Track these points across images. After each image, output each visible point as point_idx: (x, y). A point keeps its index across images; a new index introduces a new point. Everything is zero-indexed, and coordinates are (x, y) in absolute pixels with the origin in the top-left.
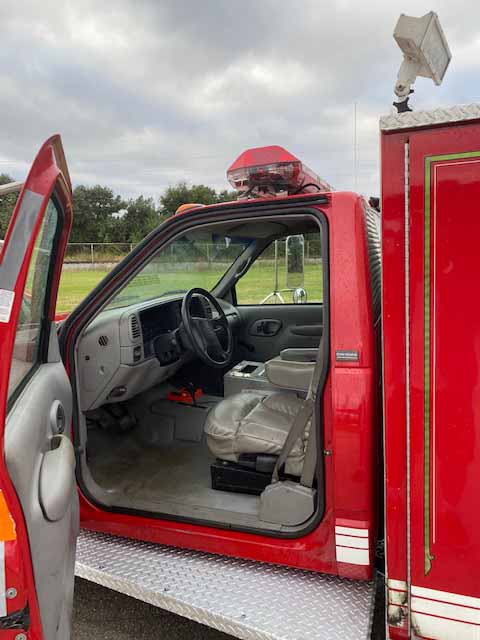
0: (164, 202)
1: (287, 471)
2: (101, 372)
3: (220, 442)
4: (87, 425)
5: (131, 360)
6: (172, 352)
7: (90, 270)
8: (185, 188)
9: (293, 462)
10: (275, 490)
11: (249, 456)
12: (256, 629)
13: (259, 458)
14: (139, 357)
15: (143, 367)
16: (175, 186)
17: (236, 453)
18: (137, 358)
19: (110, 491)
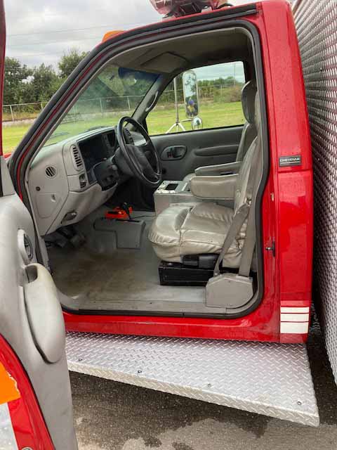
0: (62, 67)
1: (224, 265)
2: (53, 201)
3: (165, 248)
4: (47, 246)
5: (78, 187)
6: (111, 177)
7: (12, 126)
8: (76, 55)
9: (230, 258)
10: (217, 282)
11: (192, 257)
12: (222, 394)
13: (201, 258)
14: (84, 183)
15: (89, 193)
16: (68, 55)
17: (180, 256)
18: (83, 185)
19: (75, 297)
